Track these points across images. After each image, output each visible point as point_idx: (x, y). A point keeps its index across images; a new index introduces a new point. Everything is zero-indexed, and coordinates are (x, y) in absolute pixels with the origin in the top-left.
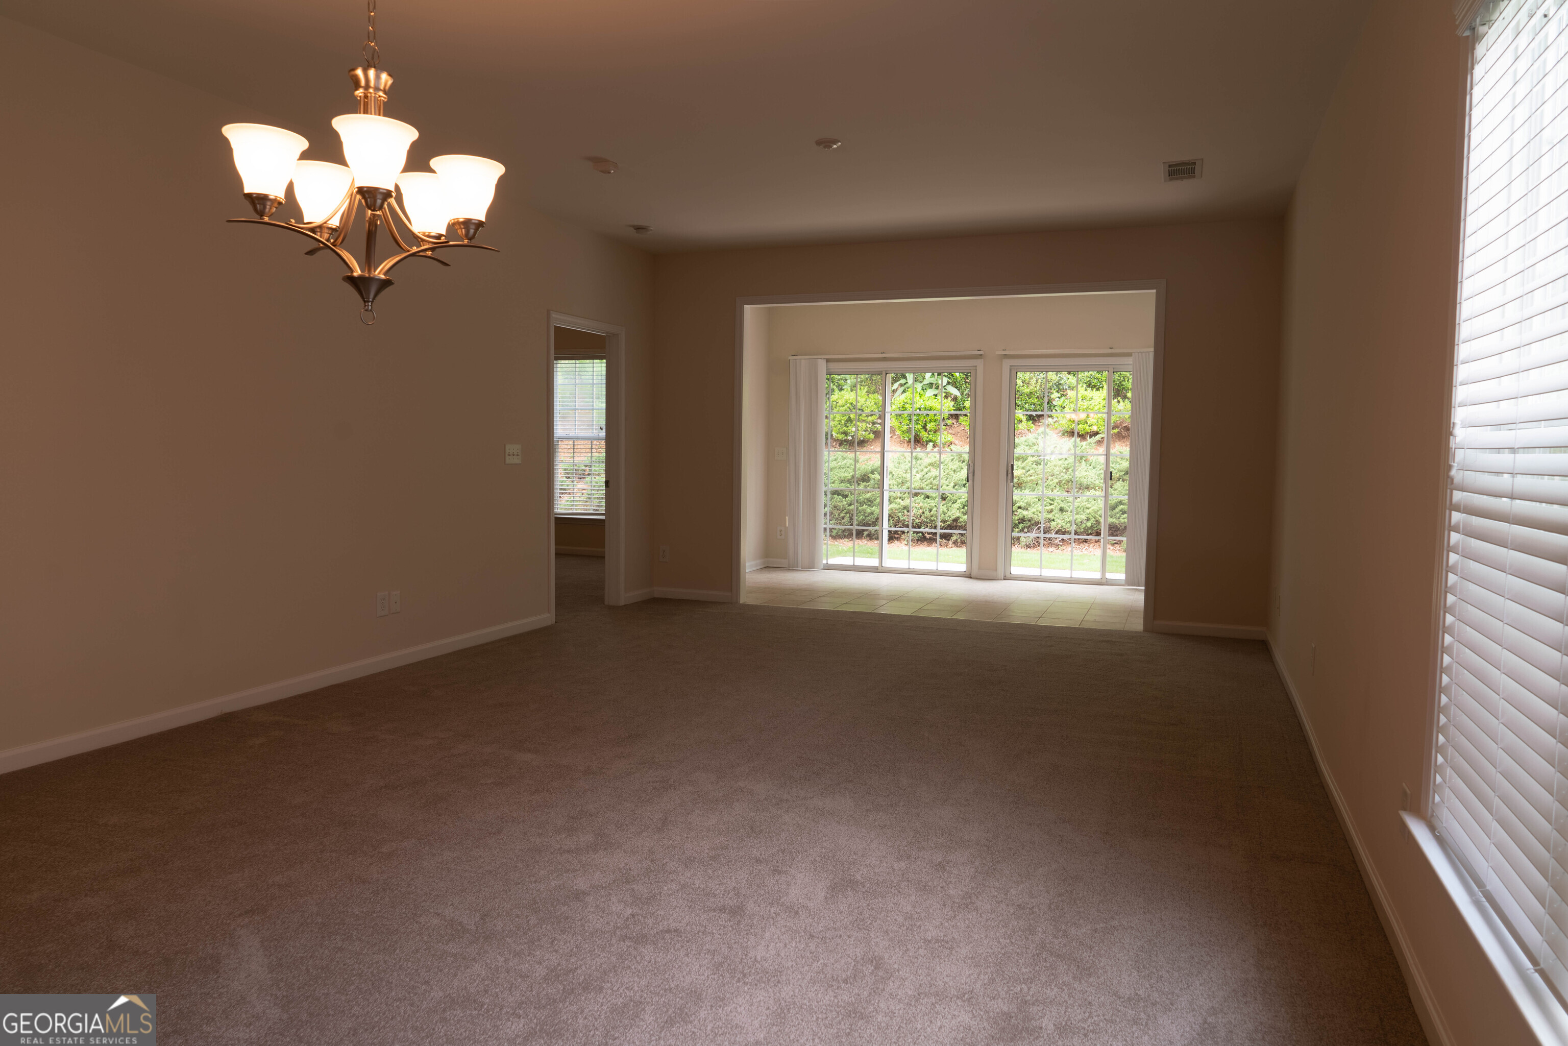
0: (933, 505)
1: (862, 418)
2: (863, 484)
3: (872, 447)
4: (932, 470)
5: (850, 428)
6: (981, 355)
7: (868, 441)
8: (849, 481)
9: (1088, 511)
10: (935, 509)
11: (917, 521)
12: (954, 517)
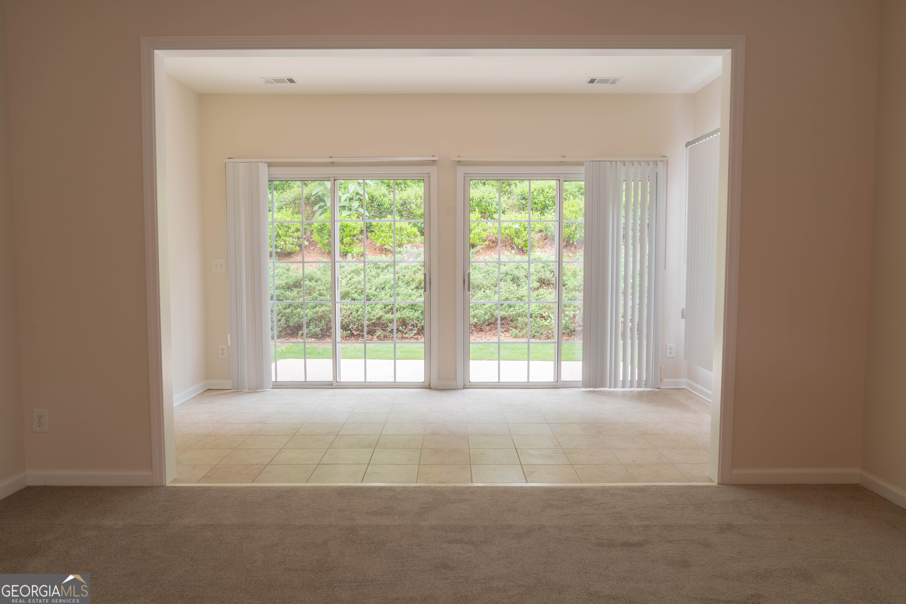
0: (360, 306)
1: (289, 234)
2: (296, 290)
3: (298, 258)
4: (354, 276)
5: (279, 242)
6: (434, 161)
7: (294, 253)
8: (283, 288)
9: (485, 307)
10: (361, 310)
11: (346, 320)
12: (378, 316)
